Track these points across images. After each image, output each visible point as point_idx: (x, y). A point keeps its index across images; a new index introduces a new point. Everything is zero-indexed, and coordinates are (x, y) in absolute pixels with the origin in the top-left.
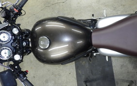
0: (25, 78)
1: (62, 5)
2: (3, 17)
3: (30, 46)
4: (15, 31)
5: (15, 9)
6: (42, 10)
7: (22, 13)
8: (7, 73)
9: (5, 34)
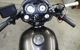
0: (9, 23)
1: (61, 44)
2: (56, 8)
3: (36, 27)
4: (47, 16)
5: (63, 16)
6: (58, 29)
7: (60, 20)
8: (14, 10)
9: (45, 9)
